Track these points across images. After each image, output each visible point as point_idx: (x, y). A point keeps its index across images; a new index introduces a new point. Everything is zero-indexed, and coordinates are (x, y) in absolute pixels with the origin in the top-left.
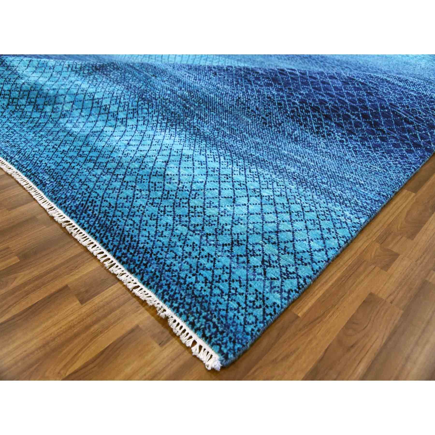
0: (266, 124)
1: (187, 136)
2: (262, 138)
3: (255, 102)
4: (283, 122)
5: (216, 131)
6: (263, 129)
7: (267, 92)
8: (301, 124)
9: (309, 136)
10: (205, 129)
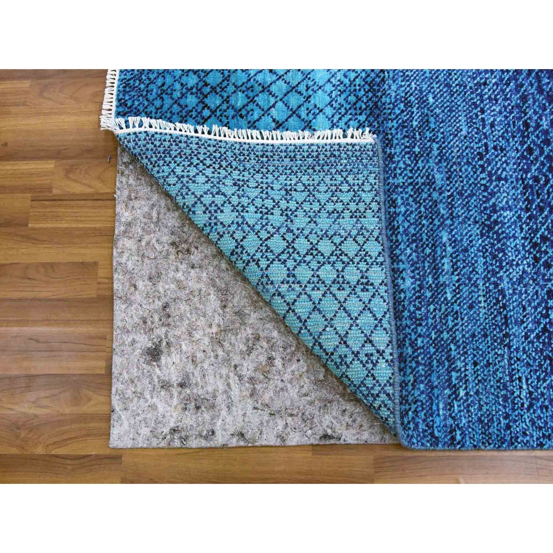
0: (481, 159)
1: (358, 81)
2: (448, 179)
3: (500, 112)
4: (506, 180)
5: (402, 106)
6: (468, 163)
7: (535, 113)
8: (527, 210)
9: (515, 238)
10: (394, 87)
